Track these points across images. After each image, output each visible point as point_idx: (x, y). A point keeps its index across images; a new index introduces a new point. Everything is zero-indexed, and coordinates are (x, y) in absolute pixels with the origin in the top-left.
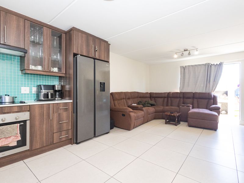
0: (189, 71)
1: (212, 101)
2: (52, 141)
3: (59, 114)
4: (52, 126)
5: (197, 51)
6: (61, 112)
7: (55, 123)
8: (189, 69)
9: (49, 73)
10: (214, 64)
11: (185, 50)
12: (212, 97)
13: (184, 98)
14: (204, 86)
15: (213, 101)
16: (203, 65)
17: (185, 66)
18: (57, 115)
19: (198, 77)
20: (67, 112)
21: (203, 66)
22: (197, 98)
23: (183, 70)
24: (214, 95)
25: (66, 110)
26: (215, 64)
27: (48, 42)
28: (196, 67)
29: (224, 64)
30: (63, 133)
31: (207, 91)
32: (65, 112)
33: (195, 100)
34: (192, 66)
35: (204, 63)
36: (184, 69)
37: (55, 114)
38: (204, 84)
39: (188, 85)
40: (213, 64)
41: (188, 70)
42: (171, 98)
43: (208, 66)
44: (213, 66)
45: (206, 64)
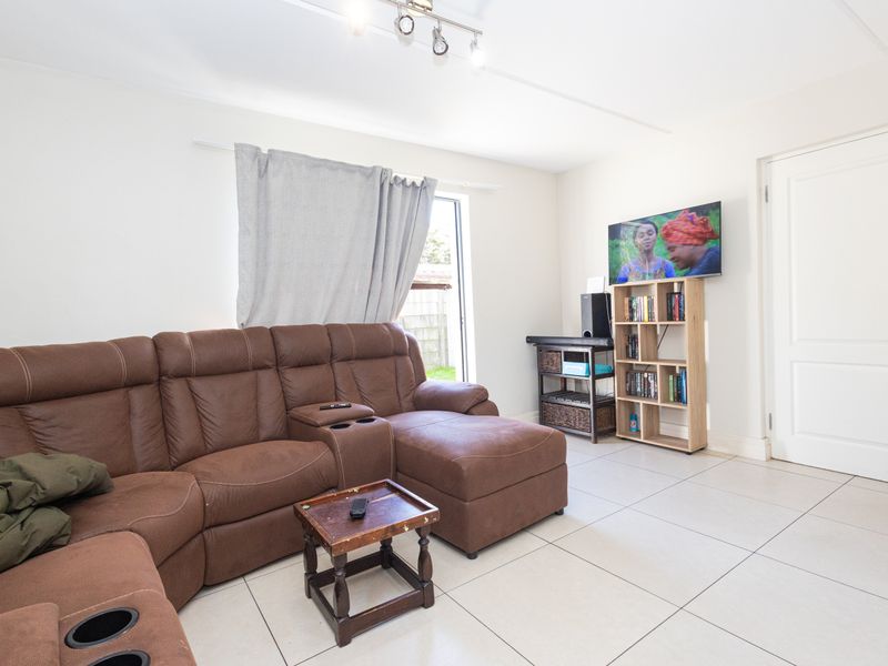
1: (409, 361)
5: (473, 45)
10: (405, 180)
13: (279, 364)
14: (360, 290)
15: (413, 362)
16: (361, 169)
17: (272, 154)
21: (360, 177)
23: (253, 175)
24: (408, 338)
26: (409, 183)
35: (368, 163)
36: (263, 171)
40: (402, 176)
41: (283, 179)
42: (189, 384)
43: (382, 186)
44: (398, 190)
45: (374, 168)
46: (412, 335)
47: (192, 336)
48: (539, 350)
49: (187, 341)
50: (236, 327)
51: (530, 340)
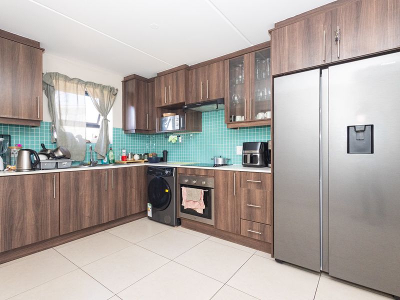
2: (239, 230)
3: (249, 191)
4: (238, 206)
6: (252, 187)
7: (243, 203)
9: (253, 123)
18: (246, 191)
20: (261, 190)
25: (260, 185)
27: (250, 75)
30: (256, 225)
32: (258, 189)
37: (243, 189)
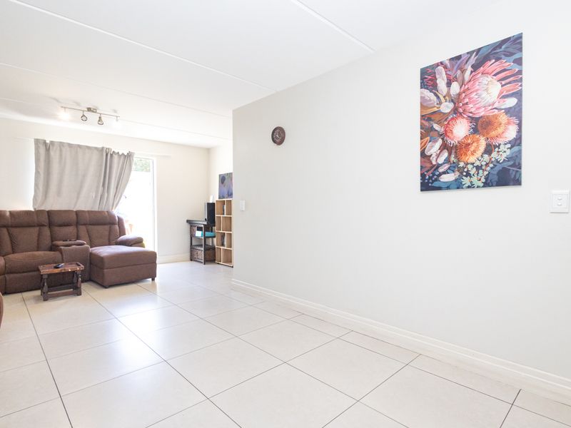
0: (61, 155)
1: (117, 227)
5: (117, 120)
8: (61, 150)
10: (118, 153)
11: (89, 109)
12: (115, 220)
13: (51, 225)
14: (96, 197)
15: (119, 228)
16: (96, 148)
17: (52, 143)
19: (84, 176)
21: (95, 151)
22: (85, 224)
23: (42, 151)
24: (118, 218)
26: (120, 153)
28: (79, 149)
29: (135, 156)
31: (104, 208)
33: (83, 229)
34: (70, 145)
35: (100, 146)
36: (48, 150)
38: (97, 192)
39: (59, 193)
40: (116, 151)
41: (58, 152)
42: (8, 230)
43: (107, 155)
44: (116, 157)
45: (103, 148)
46: (121, 216)
47: (10, 212)
48: (191, 226)
49: (8, 214)
50: (32, 210)
51: (188, 221)
